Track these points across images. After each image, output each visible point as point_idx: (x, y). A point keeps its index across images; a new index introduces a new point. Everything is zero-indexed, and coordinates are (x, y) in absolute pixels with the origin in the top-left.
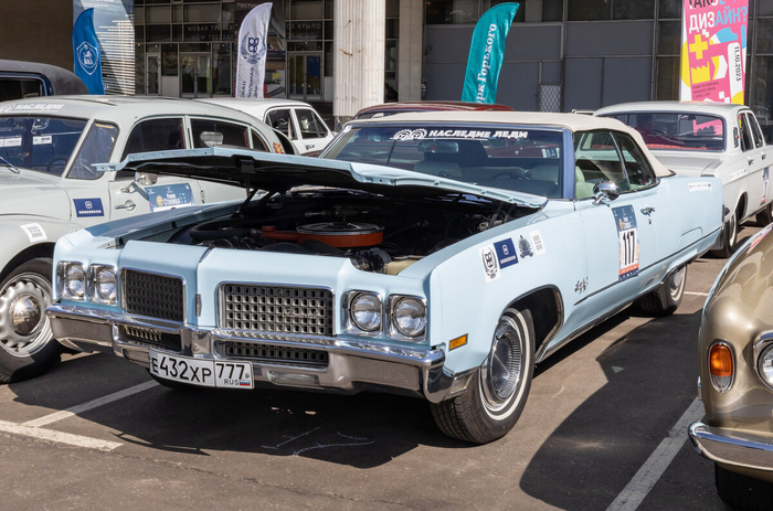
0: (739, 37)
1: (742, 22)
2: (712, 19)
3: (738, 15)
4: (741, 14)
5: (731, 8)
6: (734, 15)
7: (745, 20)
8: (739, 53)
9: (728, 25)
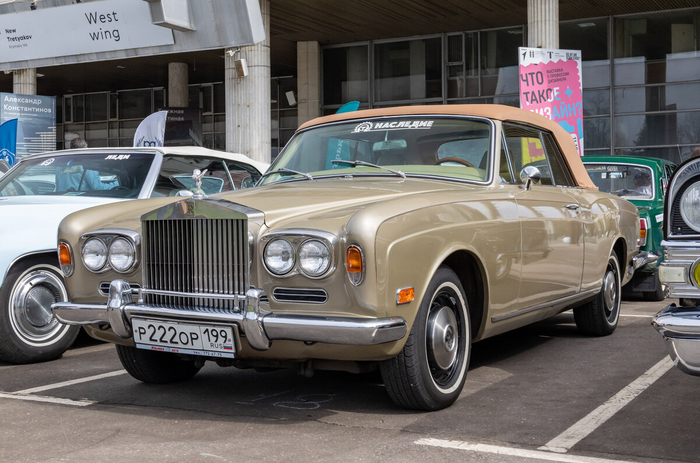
0: (576, 128)
1: (578, 116)
2: (549, 113)
3: (574, 109)
4: (577, 109)
5: (567, 103)
6: (570, 110)
7: (581, 113)
8: (576, 143)
9: (565, 119)
